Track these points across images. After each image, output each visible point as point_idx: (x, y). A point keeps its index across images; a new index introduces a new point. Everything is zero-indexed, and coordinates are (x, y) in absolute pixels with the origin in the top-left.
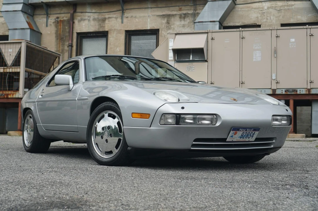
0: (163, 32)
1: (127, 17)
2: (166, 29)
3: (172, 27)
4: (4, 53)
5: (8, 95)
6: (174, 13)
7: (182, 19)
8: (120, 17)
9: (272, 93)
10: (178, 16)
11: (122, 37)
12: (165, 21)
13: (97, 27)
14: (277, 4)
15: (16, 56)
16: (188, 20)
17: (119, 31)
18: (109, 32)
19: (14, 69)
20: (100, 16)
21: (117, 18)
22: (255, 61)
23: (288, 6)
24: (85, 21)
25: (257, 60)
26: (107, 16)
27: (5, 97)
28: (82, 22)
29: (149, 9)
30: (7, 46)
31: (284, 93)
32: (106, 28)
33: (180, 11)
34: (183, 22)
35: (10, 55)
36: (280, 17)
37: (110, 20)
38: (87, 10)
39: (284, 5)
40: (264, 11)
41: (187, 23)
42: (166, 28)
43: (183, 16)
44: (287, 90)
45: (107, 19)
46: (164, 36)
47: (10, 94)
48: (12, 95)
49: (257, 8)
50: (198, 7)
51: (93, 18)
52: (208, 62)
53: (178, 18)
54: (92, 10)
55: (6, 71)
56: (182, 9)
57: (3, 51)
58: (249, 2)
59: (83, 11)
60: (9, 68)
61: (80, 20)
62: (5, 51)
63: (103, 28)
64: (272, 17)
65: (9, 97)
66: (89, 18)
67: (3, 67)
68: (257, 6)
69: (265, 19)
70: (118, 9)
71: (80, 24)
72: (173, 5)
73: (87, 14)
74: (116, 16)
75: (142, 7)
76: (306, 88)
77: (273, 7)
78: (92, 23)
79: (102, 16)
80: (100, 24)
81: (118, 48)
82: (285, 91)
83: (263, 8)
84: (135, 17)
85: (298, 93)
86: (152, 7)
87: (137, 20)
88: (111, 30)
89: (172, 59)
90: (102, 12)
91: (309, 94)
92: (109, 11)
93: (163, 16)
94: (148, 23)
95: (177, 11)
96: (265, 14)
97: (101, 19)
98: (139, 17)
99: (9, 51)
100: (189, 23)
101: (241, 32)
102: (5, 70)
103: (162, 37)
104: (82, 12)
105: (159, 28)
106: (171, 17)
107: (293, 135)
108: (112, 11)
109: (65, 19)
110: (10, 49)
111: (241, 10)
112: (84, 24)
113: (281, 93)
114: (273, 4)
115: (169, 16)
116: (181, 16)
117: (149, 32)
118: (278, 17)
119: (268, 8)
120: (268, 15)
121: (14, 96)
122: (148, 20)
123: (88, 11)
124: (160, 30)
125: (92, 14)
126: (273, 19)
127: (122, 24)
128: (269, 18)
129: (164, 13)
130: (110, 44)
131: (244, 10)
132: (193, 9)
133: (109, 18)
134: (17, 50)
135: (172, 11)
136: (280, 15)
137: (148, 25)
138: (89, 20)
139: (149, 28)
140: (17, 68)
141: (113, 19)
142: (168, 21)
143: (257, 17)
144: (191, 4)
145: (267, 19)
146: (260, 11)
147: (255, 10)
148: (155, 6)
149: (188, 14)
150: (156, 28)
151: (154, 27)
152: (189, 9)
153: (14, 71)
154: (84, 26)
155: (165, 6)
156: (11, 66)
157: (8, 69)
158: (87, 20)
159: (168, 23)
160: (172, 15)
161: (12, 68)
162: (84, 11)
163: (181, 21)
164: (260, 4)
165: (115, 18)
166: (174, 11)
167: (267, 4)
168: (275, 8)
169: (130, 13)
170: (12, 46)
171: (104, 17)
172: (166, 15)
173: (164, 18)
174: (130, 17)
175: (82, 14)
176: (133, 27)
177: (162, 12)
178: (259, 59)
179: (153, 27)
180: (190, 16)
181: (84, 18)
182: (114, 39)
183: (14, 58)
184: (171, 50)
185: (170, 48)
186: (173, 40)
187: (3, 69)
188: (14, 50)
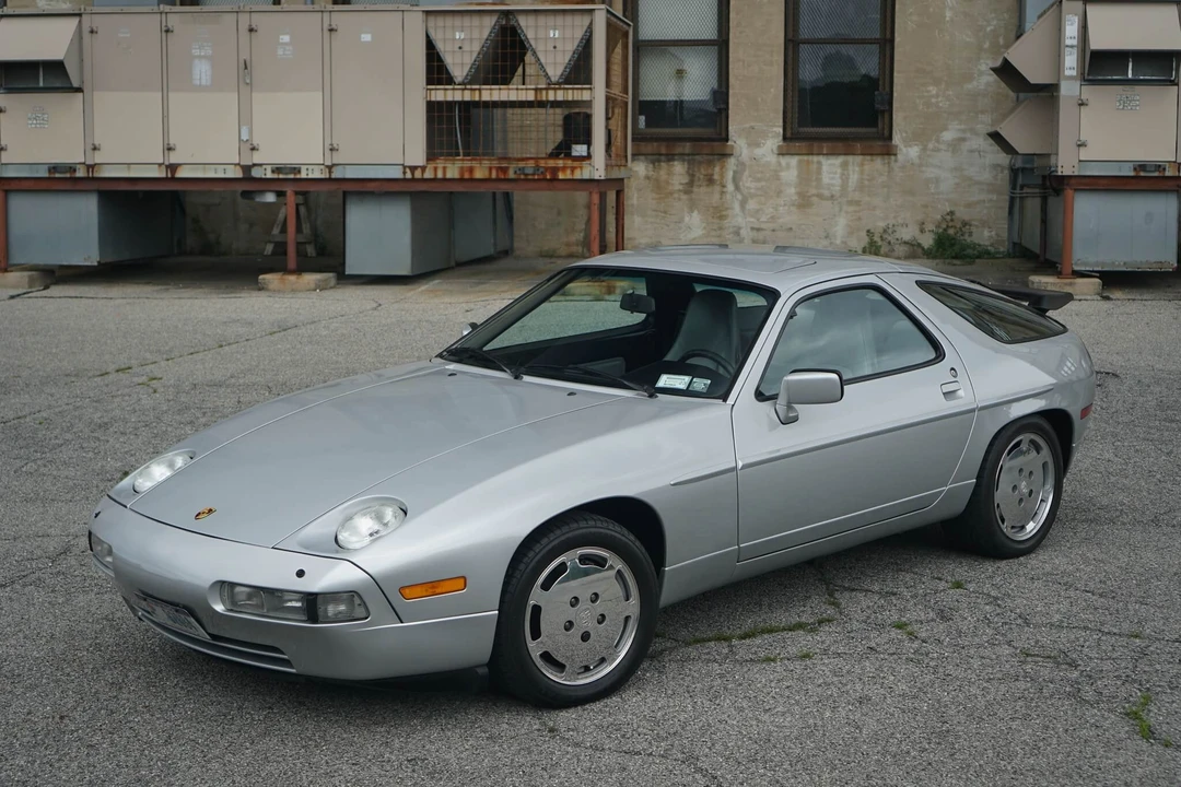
4: (532, 42)
5: (555, 170)
15: (574, 53)
19: (570, 91)
27: (548, 177)
30: (542, 20)
35: (555, 47)
47: (564, 169)
48: (569, 172)
52: (1177, 85)
55: (544, 99)
57: (530, 34)
60: (555, 89)
62: (536, 34)
65: (561, 176)
67: (534, 87)
89: (1074, 73)
99: (552, 35)
102: (541, 93)
110: (555, 29)
121: (577, 175)
134: (579, 34)
140: (582, 89)
153: (570, 98)
156: (558, 83)
157: (551, 93)
161: (564, 89)
170: (559, 20)
183: (568, 57)
184: (1072, 47)
185: (1068, 42)
186: (1076, 19)
187: (533, 92)
188: (568, 33)
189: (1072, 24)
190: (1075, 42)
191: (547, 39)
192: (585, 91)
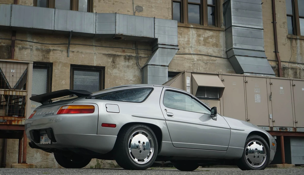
0: (109, 70)
1: (73, 52)
2: (112, 68)
3: (117, 66)
5: (11, 121)
6: (119, 54)
7: (127, 60)
8: (66, 51)
9: (270, 130)
10: (123, 57)
11: (68, 70)
12: (110, 60)
13: (41, 58)
14: (203, 58)
15: (20, 78)
16: (132, 62)
17: (65, 65)
18: (53, 64)
19: (18, 92)
20: (44, 47)
21: (63, 51)
22: (256, 103)
23: (212, 60)
24: (27, 49)
25: (258, 102)
26: (51, 48)
27: (8, 124)
28: (23, 50)
29: (94, 47)
30: (8, 66)
31: (278, 130)
32: (51, 59)
33: (124, 53)
34: (127, 63)
35: (13, 76)
36: (206, 68)
37: (55, 52)
38: (27, 39)
39: (208, 59)
40: (195, 62)
41: (131, 64)
42: (111, 66)
43: (127, 57)
44: (281, 128)
45: (51, 51)
46: (110, 74)
47: (15, 121)
48: (16, 122)
49: (188, 59)
50: (140, 52)
51: (36, 48)
52: (220, 100)
53: (123, 59)
54: (33, 40)
55: (8, 94)
56: (125, 51)
57: (4, 71)
58: (181, 53)
59: (22, 39)
60: (12, 91)
61: (22, 48)
62: (6, 70)
63: (47, 59)
64: (201, 68)
65: (13, 123)
66: (31, 48)
67: (4, 89)
68: (188, 57)
69: (195, 69)
70: (62, 43)
71: (22, 52)
72: (116, 47)
73: (28, 43)
74: (61, 49)
75: (86, 44)
76: (292, 127)
77: (200, 59)
78: (35, 52)
79: (46, 48)
80: (44, 55)
81: (63, 81)
82: (279, 129)
83: (193, 59)
84: (82, 53)
85: (288, 131)
86: (97, 45)
87: (83, 55)
88: (56, 62)
90: (45, 43)
91: (296, 132)
92: (52, 43)
93: (109, 55)
94: (95, 60)
95: (120, 52)
96: (196, 65)
97: (45, 49)
98: (85, 53)
99: (12, 71)
100: (133, 64)
101: (244, 77)
102: (7, 92)
103: (108, 74)
104: (21, 41)
105: (105, 66)
106: (116, 57)
107: (287, 165)
108: (56, 43)
109: (3, 44)
110: (13, 69)
111: (177, 59)
112: (25, 53)
113: (277, 131)
114: (200, 58)
115: (114, 56)
116: (126, 57)
117: (93, 69)
118: (205, 68)
119: (198, 60)
120: (198, 66)
121: (20, 123)
122: (94, 57)
123: (29, 40)
124: (106, 67)
125: (33, 43)
126: (202, 69)
127: (68, 58)
128: (199, 69)
129: (110, 53)
130: (55, 76)
131: (179, 59)
132: (135, 52)
133: (54, 50)
134: (22, 71)
135: (117, 51)
136: (207, 67)
137: (95, 62)
138: (32, 50)
139: (95, 65)
141: (58, 51)
142: (113, 60)
143: (190, 67)
144: (133, 48)
145: (197, 69)
146: (192, 62)
147: (188, 61)
148: (99, 45)
149: (132, 56)
150: (102, 65)
151: (101, 65)
152: (132, 52)
153: (18, 95)
154: (25, 55)
155: (109, 46)
156: (13, 89)
158: (30, 49)
159: (113, 62)
160: (117, 55)
161: (16, 91)
162: (25, 40)
163: (125, 62)
164: (190, 56)
165: (61, 51)
166: (118, 52)
167: (195, 56)
168: (203, 61)
169: (75, 48)
170: (15, 66)
171: (48, 48)
172: (112, 54)
173: (110, 57)
174: (76, 52)
175: (22, 42)
176: (79, 62)
177: (107, 52)
178: (259, 101)
179: (99, 64)
180: (133, 58)
181: (26, 46)
182: (59, 72)
183: (18, 79)
184: (188, 86)
185: (187, 85)
186: (189, 78)
187: (4, 91)
188: (19, 71)
189: (188, 80)
190: (189, 85)
191: (10, 72)
192: (24, 92)
